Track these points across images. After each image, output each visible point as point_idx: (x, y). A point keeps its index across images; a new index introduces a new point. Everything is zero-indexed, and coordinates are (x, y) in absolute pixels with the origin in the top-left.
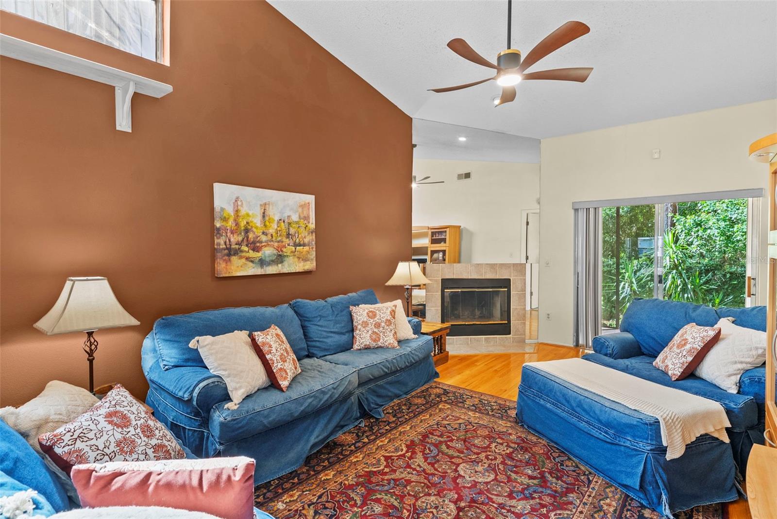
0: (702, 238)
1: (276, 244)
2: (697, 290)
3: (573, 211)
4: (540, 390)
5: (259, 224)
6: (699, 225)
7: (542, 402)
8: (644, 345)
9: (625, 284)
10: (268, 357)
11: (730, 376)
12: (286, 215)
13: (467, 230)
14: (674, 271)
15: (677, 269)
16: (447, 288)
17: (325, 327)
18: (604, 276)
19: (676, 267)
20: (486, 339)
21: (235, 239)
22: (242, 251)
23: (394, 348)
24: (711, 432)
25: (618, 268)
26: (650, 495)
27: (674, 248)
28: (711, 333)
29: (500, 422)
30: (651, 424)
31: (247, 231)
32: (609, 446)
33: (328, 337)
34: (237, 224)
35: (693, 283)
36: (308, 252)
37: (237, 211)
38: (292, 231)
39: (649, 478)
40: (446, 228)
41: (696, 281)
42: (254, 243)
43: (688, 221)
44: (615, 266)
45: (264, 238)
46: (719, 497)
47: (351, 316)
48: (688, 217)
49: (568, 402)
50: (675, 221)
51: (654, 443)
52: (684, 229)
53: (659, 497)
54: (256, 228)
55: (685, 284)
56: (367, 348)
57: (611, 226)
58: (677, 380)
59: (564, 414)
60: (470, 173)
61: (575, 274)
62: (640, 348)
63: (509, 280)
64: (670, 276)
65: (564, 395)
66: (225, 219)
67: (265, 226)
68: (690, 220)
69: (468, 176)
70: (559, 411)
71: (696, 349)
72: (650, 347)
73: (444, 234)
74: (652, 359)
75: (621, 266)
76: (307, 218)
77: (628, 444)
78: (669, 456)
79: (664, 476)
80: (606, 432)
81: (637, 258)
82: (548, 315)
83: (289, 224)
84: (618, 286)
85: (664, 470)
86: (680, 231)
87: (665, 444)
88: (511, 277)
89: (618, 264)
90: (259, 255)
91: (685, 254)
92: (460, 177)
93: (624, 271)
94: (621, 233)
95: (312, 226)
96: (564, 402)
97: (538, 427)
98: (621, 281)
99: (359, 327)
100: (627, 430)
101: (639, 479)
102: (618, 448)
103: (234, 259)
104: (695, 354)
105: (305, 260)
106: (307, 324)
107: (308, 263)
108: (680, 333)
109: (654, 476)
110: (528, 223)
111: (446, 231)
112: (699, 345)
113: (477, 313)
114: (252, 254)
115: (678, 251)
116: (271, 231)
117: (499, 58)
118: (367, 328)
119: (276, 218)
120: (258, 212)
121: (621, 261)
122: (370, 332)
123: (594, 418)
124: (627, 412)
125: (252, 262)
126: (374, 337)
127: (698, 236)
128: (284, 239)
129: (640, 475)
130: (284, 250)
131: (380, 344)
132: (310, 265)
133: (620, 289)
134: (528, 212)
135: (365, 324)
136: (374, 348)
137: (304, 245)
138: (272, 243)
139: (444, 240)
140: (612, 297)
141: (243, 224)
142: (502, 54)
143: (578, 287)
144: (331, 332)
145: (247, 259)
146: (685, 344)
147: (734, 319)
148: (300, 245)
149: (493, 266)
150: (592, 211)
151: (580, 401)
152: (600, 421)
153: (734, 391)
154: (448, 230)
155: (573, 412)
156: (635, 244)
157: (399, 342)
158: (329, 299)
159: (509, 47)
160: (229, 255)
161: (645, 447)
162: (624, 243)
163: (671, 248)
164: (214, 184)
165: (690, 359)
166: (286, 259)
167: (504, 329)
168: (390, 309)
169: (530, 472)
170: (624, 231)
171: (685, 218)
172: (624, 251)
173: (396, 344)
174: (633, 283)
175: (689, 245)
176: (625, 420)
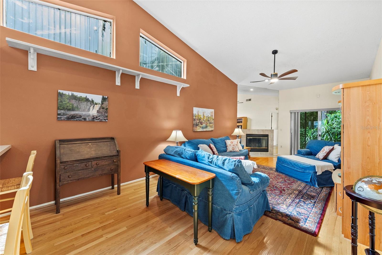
0: (338, 122)
1: (206, 123)
2: (336, 140)
3: (290, 113)
4: (283, 162)
5: (202, 118)
6: (336, 117)
7: (284, 165)
8: (313, 152)
9: (308, 138)
10: (214, 150)
11: (336, 158)
12: (208, 115)
13: (249, 118)
14: (327, 134)
15: (328, 133)
16: (248, 137)
17: (220, 145)
18: (300, 135)
19: (328, 132)
20: (260, 153)
21: (198, 121)
22: (199, 125)
23: (238, 152)
24: (329, 170)
25: (305, 132)
26: (313, 183)
27: (327, 125)
28: (331, 147)
29: (271, 171)
30: (313, 167)
31: (200, 119)
32: (302, 173)
33: (221, 148)
34: (198, 118)
35: (334, 138)
36: (212, 125)
37: (198, 114)
38: (209, 119)
39: (312, 179)
40: (242, 118)
41: (336, 137)
42: (201, 123)
43: (332, 116)
44: (304, 131)
45: (203, 121)
46: (331, 185)
47: (226, 143)
48: (332, 114)
49: (291, 164)
50: (327, 116)
51: (314, 171)
52: (330, 119)
53: (315, 183)
54: (202, 119)
55: (331, 138)
56: (231, 152)
57: (303, 117)
58: (322, 160)
59: (290, 167)
60: (251, 99)
61: (290, 133)
62: (312, 153)
63: (268, 135)
64: (325, 135)
65: (290, 162)
66: (196, 117)
67: (204, 118)
68: (333, 115)
69: (250, 100)
70: (289, 166)
71: (327, 152)
72: (315, 153)
73: (242, 120)
74: (315, 156)
75: (306, 132)
76: (212, 116)
77: (307, 172)
78: (318, 174)
79: (316, 179)
80: (302, 170)
81: (313, 129)
82: (281, 146)
83: (209, 117)
84: (305, 139)
85: (316, 177)
86: (329, 119)
87: (317, 171)
88: (269, 133)
89: (305, 131)
90: (202, 126)
91: (331, 128)
92: (247, 100)
93: (308, 133)
94: (307, 119)
95: (213, 118)
96: (290, 164)
97: (282, 172)
98: (307, 137)
99: (228, 146)
100: (307, 169)
101: (310, 179)
102: (305, 173)
103: (197, 127)
104: (327, 153)
105: (212, 127)
106: (215, 144)
107: (212, 128)
108: (323, 148)
109: (314, 178)
110: (272, 116)
111: (242, 119)
112: (328, 151)
113: (257, 145)
114: (201, 126)
115: (329, 126)
116: (205, 119)
117: (271, 75)
118: (231, 146)
119: (206, 116)
120: (202, 114)
121: (307, 130)
122: (232, 147)
123: (298, 167)
124: (307, 165)
125: (201, 127)
126: (233, 148)
127: (336, 121)
128: (208, 122)
129: (310, 178)
130: (207, 125)
131: (234, 150)
132: (212, 129)
133: (306, 139)
134: (272, 112)
135: (230, 145)
136: (233, 152)
137: (212, 123)
138: (205, 123)
139: (242, 122)
140: (303, 142)
141: (199, 117)
142: (272, 74)
143: (291, 138)
144: (222, 147)
145: (200, 127)
146: (324, 151)
147: (339, 145)
148: (211, 123)
149: (263, 130)
150: (296, 113)
151: (295, 163)
152: (300, 168)
153: (337, 162)
154: (243, 118)
155: (293, 166)
156: (312, 124)
157: (239, 150)
158: (219, 138)
159: (274, 72)
160: (196, 126)
161: (312, 172)
162: (308, 123)
163: (326, 125)
164: (194, 108)
165: (325, 154)
166: (208, 127)
167: (266, 150)
168: (237, 141)
169: (281, 180)
170: (308, 119)
171: (331, 115)
172: (308, 126)
173: (239, 151)
174: (311, 137)
175: (332, 124)
176: (307, 166)
